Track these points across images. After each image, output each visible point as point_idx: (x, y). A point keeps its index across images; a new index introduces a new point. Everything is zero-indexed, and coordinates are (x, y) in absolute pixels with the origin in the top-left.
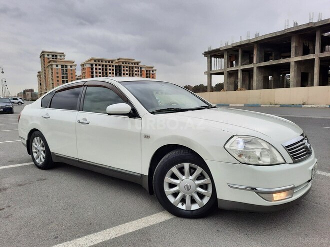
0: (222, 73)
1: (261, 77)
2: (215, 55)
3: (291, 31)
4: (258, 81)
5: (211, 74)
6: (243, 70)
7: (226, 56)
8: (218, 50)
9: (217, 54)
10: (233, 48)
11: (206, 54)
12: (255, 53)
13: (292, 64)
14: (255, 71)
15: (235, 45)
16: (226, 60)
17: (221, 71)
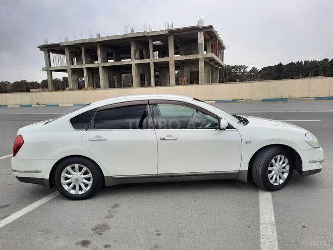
0: (65, 71)
1: (106, 76)
2: (53, 50)
3: (131, 36)
4: (104, 80)
5: (51, 71)
6: (88, 69)
7: (67, 53)
8: (58, 45)
9: (56, 49)
10: (76, 45)
11: (42, 48)
12: (99, 52)
13: (133, 66)
14: (101, 69)
15: (78, 42)
16: (68, 57)
17: (63, 68)
